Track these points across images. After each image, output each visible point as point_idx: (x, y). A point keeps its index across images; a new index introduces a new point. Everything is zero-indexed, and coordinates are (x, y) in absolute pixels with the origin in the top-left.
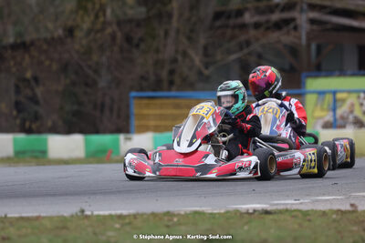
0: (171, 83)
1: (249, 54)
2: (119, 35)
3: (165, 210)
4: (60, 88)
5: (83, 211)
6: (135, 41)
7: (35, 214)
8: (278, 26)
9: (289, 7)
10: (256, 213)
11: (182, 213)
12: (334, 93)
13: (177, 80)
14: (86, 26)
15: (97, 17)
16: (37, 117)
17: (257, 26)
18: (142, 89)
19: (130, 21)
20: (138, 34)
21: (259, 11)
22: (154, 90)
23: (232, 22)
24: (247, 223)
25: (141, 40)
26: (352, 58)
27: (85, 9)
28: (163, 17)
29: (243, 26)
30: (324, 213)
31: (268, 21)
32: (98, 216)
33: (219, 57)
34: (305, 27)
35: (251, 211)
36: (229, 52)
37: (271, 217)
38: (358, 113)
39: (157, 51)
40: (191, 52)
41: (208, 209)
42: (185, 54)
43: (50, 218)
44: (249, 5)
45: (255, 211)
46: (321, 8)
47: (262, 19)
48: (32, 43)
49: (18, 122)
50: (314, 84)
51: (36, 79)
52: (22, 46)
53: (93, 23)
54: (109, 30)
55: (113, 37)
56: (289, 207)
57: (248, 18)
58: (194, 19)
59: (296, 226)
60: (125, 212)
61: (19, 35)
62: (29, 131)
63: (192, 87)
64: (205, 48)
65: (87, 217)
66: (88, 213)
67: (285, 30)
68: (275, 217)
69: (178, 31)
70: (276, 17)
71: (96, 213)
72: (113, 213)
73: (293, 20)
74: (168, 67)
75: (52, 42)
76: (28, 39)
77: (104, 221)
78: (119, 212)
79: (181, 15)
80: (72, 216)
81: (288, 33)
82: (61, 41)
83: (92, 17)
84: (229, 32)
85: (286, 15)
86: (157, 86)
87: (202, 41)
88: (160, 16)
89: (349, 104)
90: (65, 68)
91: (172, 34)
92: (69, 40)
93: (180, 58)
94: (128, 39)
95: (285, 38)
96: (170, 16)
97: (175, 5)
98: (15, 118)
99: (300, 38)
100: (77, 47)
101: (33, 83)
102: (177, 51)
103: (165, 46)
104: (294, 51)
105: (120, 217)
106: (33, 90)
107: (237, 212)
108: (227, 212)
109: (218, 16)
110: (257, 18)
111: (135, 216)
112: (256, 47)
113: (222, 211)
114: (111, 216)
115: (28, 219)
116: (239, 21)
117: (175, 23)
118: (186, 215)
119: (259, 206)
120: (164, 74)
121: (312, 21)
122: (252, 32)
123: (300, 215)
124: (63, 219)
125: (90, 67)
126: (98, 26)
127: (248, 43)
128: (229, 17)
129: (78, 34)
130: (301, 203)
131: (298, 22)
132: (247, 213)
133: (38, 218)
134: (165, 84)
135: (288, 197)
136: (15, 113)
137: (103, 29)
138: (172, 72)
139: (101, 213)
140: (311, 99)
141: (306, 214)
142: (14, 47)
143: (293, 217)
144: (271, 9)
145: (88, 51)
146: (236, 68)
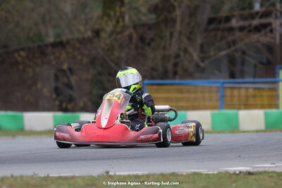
0: (175, 73)
1: (236, 51)
2: (135, 36)
3: (171, 171)
4: (89, 77)
5: (108, 172)
6: (148, 41)
7: (71, 174)
8: (258, 29)
9: (266, 14)
10: (242, 174)
11: (185, 174)
13: (180, 71)
14: (109, 29)
15: (118, 22)
16: (71, 99)
17: (241, 29)
18: (152, 78)
19: (143, 25)
20: (150, 35)
21: (243, 18)
22: (162, 79)
23: (222, 26)
24: (234, 182)
25: (152, 39)
27: (109, 16)
28: (170, 22)
29: (231, 29)
31: (250, 26)
32: (120, 176)
33: (212, 53)
35: (237, 172)
36: (220, 49)
37: (253, 177)
39: (164, 48)
40: (191, 50)
41: (204, 171)
42: (186, 51)
43: (83, 178)
44: (236, 13)
45: (240, 172)
47: (246, 23)
48: (68, 42)
49: (57, 103)
51: (70, 70)
52: (60, 45)
53: (115, 27)
54: (127, 32)
55: (131, 38)
56: (267, 169)
57: (234, 23)
58: (192, 24)
59: (273, 184)
60: (140, 173)
61: (58, 36)
62: (65, 110)
63: (191, 76)
64: (202, 46)
65: (111, 176)
66: (111, 173)
67: (263, 32)
68: (257, 177)
69: (180, 33)
70: (256, 22)
71: (118, 173)
72: (131, 173)
73: (270, 24)
74: (172, 61)
75: (83, 41)
76: (64, 39)
78: (135, 173)
79: (182, 21)
80: (99, 176)
81: (266, 35)
82: (90, 40)
83: (114, 22)
84: (220, 34)
85: (264, 21)
86: (165, 75)
87: (199, 41)
88: (166, 21)
90: (93, 61)
91: (176, 34)
92: (96, 40)
93: (182, 54)
94: (142, 39)
95: (263, 38)
96: (174, 21)
97: (178, 12)
98: (55, 100)
99: (275, 39)
100: (102, 45)
101: (68, 73)
102: (179, 49)
103: (170, 44)
104: (270, 48)
106: (68, 78)
107: (226, 173)
108: (219, 173)
109: (211, 21)
110: (241, 23)
111: (148, 176)
112: (240, 45)
113: (215, 173)
115: (65, 178)
116: (228, 25)
117: (178, 27)
118: (188, 176)
119: (243, 169)
120: (170, 66)
122: (238, 34)
123: (275, 175)
124: (92, 178)
125: (112, 61)
126: (119, 29)
127: (234, 42)
128: (220, 22)
129: (103, 35)
130: (276, 167)
131: (274, 26)
132: (235, 174)
133: (73, 177)
134: (171, 74)
135: (266, 161)
136: (54, 96)
137: (122, 32)
138: (176, 65)
139: (122, 173)
141: (280, 175)
142: (54, 45)
143: (270, 177)
144: (253, 16)
145: (111, 48)
146: (225, 62)
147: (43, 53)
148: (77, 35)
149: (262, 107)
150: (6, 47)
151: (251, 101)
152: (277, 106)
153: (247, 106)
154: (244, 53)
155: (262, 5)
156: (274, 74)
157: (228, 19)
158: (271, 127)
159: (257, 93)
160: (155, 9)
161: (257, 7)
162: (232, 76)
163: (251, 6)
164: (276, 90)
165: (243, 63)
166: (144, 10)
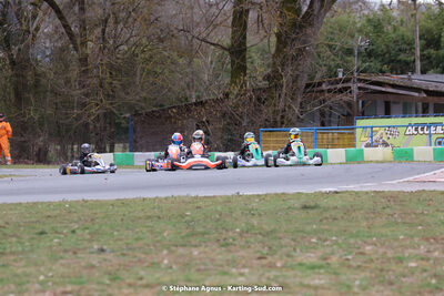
0: (282, 123)
1: (326, 107)
2: (254, 97)
3: (282, 191)
4: (221, 126)
6: (262, 100)
7: (212, 195)
8: (341, 91)
9: (347, 81)
12: (372, 128)
13: (286, 122)
14: (235, 92)
15: (242, 87)
17: (329, 91)
19: (260, 89)
20: (265, 96)
21: (331, 83)
23: (315, 89)
25: (266, 99)
26: (381, 109)
27: (235, 83)
28: (278, 86)
29: (322, 92)
30: (367, 193)
31: (335, 89)
33: (308, 108)
34: (356, 91)
35: (328, 192)
36: (314, 106)
37: (339, 195)
38: (385, 138)
39: (275, 105)
40: (293, 106)
41: (304, 191)
42: (290, 107)
44: (325, 80)
45: (330, 192)
46: (365, 81)
47: (333, 87)
48: (206, 102)
50: (360, 123)
51: (208, 121)
52: (201, 104)
53: (240, 91)
54: (248, 94)
55: (251, 98)
57: (324, 87)
58: (295, 88)
60: (260, 193)
61: (198, 97)
64: (301, 104)
65: (241, 196)
66: (241, 194)
67: (345, 93)
69: (286, 95)
70: (340, 86)
73: (349, 88)
74: (280, 114)
75: (216, 101)
76: (204, 99)
77: (249, 197)
79: (287, 86)
80: (233, 196)
81: (346, 95)
83: (239, 88)
84: (314, 95)
85: (345, 85)
86: (275, 124)
87: (299, 100)
88: (276, 86)
89: (380, 133)
90: (224, 115)
91: (283, 96)
92: (226, 100)
93: (287, 109)
94: (259, 99)
95: (345, 97)
96: (282, 86)
97: (284, 80)
99: (353, 98)
100: (231, 104)
101: (206, 124)
102: (285, 106)
103: (279, 102)
104: (349, 104)
105: (258, 196)
106: (206, 127)
107: (320, 192)
108: (315, 193)
109: (308, 86)
110: (329, 87)
111: (266, 195)
112: (329, 103)
113: (313, 192)
114: (253, 196)
116: (320, 88)
117: (284, 91)
118: (293, 195)
119: (332, 189)
120: (278, 118)
121: (360, 88)
122: (327, 95)
123: (354, 194)
124: (228, 197)
125: (238, 115)
126: (242, 92)
127: (324, 101)
128: (314, 86)
129: (231, 96)
131: (352, 89)
132: (326, 193)
133: (214, 197)
134: (279, 124)
137: (245, 94)
138: (283, 117)
140: (358, 131)
141: (357, 193)
142: (195, 104)
143: (350, 195)
144: (337, 82)
145: (237, 106)
146: (318, 114)
147: (189, 110)
148: (212, 97)
149: (344, 146)
150: (161, 106)
151: (336, 142)
152: (355, 146)
153: (334, 146)
154: (331, 108)
155: (344, 74)
156: (352, 123)
157: (320, 84)
158: (350, 160)
159: (340, 136)
160: (267, 77)
161: (340, 75)
162: (323, 124)
163: (336, 74)
164: (353, 133)
165: (330, 116)
166: (260, 78)
